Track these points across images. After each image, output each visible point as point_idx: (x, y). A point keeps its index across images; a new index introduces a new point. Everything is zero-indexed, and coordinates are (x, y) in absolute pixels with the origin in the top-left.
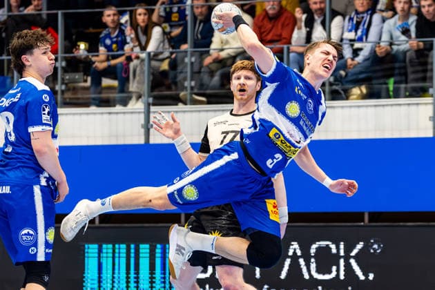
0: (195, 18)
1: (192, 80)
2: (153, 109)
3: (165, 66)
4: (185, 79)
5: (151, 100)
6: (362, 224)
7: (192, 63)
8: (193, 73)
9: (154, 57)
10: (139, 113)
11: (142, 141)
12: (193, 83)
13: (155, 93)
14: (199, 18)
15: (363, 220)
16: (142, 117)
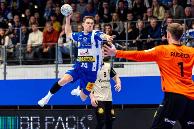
0: (22, 33)
1: (21, 56)
2: (7, 67)
3: (11, 50)
4: (19, 56)
5: (6, 63)
6: (85, 109)
7: (22, 50)
8: (22, 53)
9: (8, 47)
10: (2, 68)
11: (3, 79)
12: (22, 57)
13: (8, 61)
14: (24, 33)
15: (85, 108)
16: (3, 70)
